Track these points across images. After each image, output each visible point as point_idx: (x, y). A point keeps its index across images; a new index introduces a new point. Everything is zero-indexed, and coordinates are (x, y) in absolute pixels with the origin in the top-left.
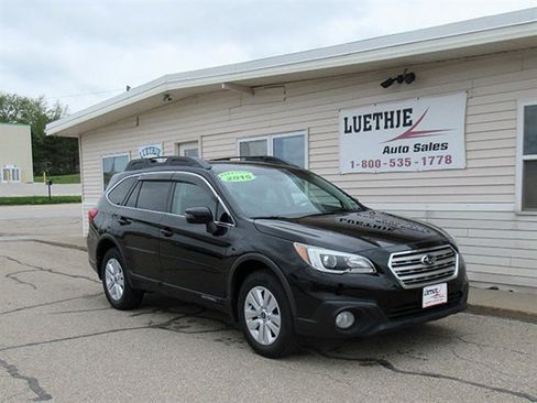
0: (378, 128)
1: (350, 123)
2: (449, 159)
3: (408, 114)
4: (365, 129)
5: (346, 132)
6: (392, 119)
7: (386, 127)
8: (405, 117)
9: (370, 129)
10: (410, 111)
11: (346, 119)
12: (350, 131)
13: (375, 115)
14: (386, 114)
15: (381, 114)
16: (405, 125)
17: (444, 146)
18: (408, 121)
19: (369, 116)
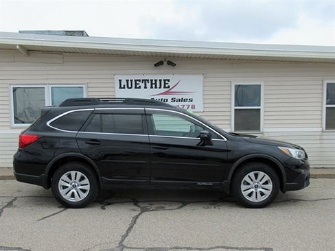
0: (145, 87)
1: (124, 83)
2: (193, 107)
3: (167, 82)
4: (136, 88)
5: (120, 88)
6: (156, 84)
7: (152, 87)
8: (165, 84)
9: (140, 87)
10: (169, 81)
11: (120, 81)
12: (124, 88)
13: (143, 80)
14: (152, 81)
15: (148, 80)
16: (165, 87)
17: (191, 100)
18: (167, 86)
19: (139, 81)
